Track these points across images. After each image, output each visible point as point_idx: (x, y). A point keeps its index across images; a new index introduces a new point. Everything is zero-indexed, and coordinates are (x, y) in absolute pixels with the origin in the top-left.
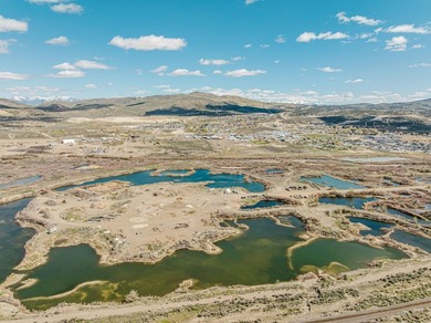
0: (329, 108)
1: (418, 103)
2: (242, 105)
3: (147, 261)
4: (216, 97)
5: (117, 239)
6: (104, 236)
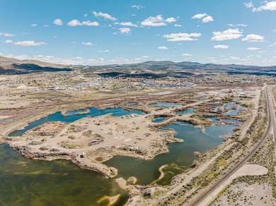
5: (132, 148)
6: (120, 149)
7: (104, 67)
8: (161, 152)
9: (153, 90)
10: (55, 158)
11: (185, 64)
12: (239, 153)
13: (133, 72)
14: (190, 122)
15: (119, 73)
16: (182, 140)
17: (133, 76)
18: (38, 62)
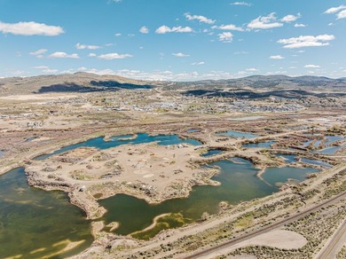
0: (187, 84)
1: (245, 79)
2: (122, 82)
3: (181, 196)
4: (98, 76)
5: (144, 186)
6: (130, 186)
7: (193, 83)
8: (177, 197)
9: (237, 114)
10: (54, 188)
11: (306, 79)
12: (283, 211)
13: (226, 90)
14: (250, 160)
15: (207, 92)
16: (219, 183)
17: (224, 95)
18: (118, 77)
